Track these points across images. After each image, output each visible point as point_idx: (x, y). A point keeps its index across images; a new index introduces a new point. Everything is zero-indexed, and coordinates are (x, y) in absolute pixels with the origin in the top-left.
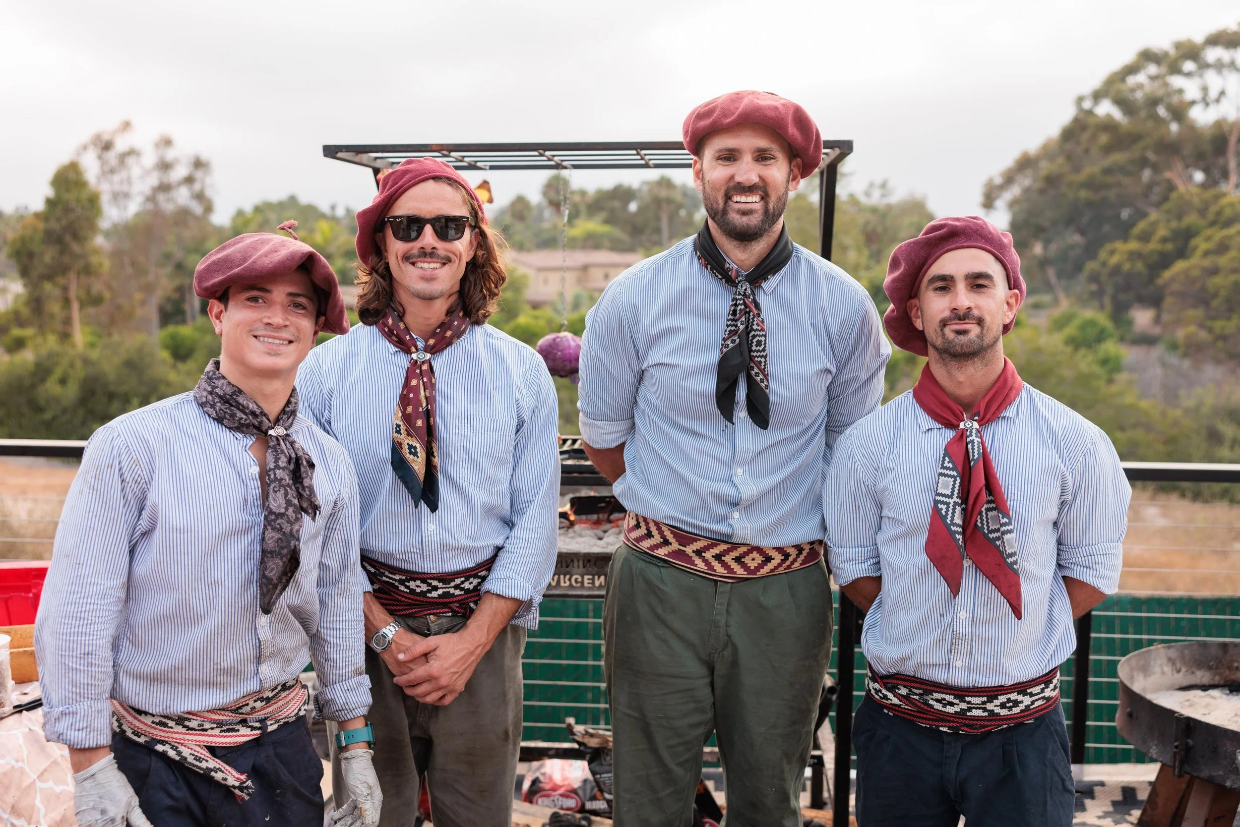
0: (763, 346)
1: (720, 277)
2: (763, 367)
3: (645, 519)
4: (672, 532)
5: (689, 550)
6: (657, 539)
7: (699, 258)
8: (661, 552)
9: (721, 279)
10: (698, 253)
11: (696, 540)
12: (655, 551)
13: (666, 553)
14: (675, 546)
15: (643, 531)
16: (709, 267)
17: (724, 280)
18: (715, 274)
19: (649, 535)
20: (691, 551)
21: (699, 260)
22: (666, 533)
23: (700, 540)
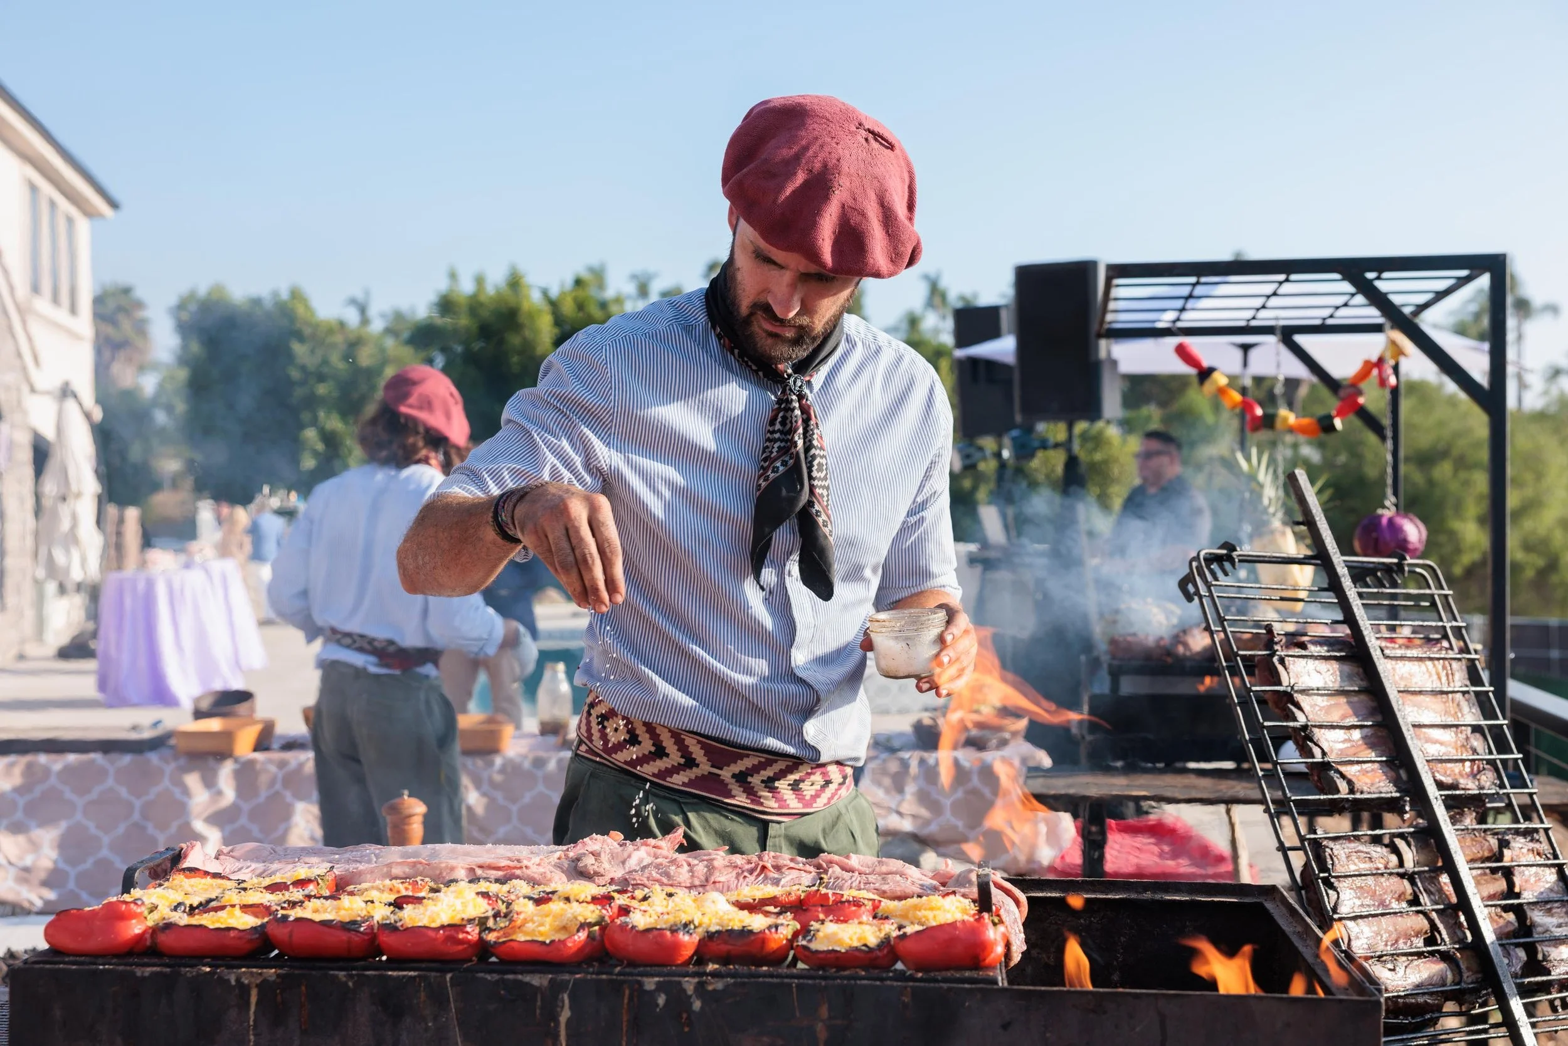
0: (824, 472)
1: (754, 368)
2: (825, 503)
3: (650, 728)
4: (704, 746)
5: (726, 774)
6: (675, 757)
7: (719, 337)
8: (678, 780)
9: (756, 372)
10: (718, 330)
11: (741, 757)
12: (668, 779)
13: (686, 780)
14: (705, 767)
15: (647, 746)
16: (736, 351)
17: (761, 374)
18: (746, 363)
19: (660, 752)
20: (729, 775)
21: (720, 340)
22: (691, 749)
23: (748, 756)
